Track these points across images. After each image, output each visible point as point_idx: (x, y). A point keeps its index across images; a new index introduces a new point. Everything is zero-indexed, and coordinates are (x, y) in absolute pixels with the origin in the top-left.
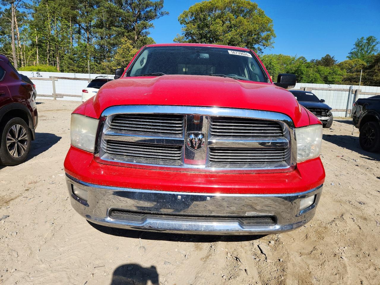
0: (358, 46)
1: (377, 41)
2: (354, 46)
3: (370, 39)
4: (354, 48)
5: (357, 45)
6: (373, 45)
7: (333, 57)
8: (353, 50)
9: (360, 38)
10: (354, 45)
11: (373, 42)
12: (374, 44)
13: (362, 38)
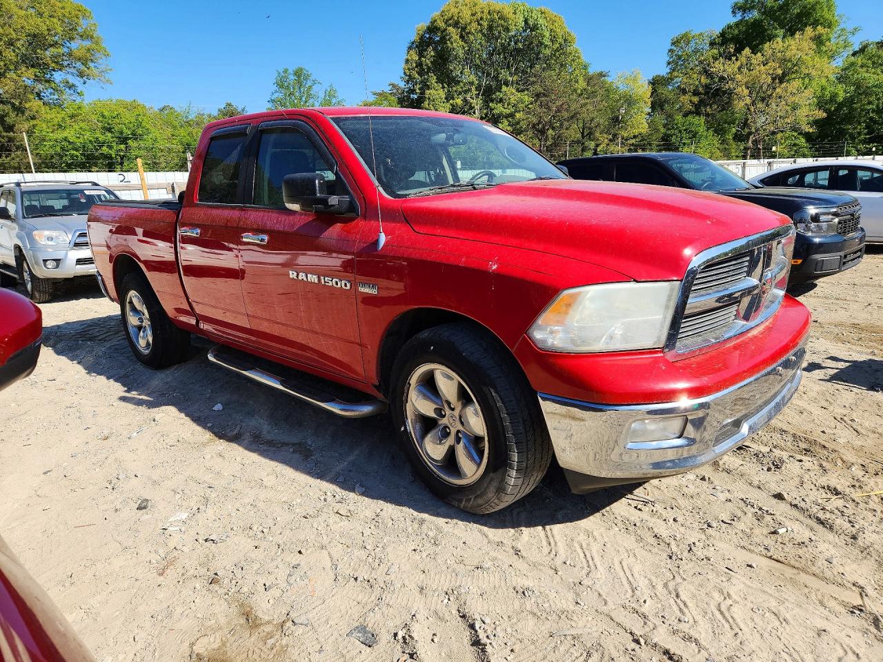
0: (282, 87)
1: (312, 78)
2: (275, 88)
3: (298, 73)
4: (276, 91)
5: (281, 84)
6: (307, 86)
7: (243, 110)
8: (276, 95)
9: (281, 71)
10: (274, 84)
11: (306, 79)
12: (309, 83)
13: (286, 71)
